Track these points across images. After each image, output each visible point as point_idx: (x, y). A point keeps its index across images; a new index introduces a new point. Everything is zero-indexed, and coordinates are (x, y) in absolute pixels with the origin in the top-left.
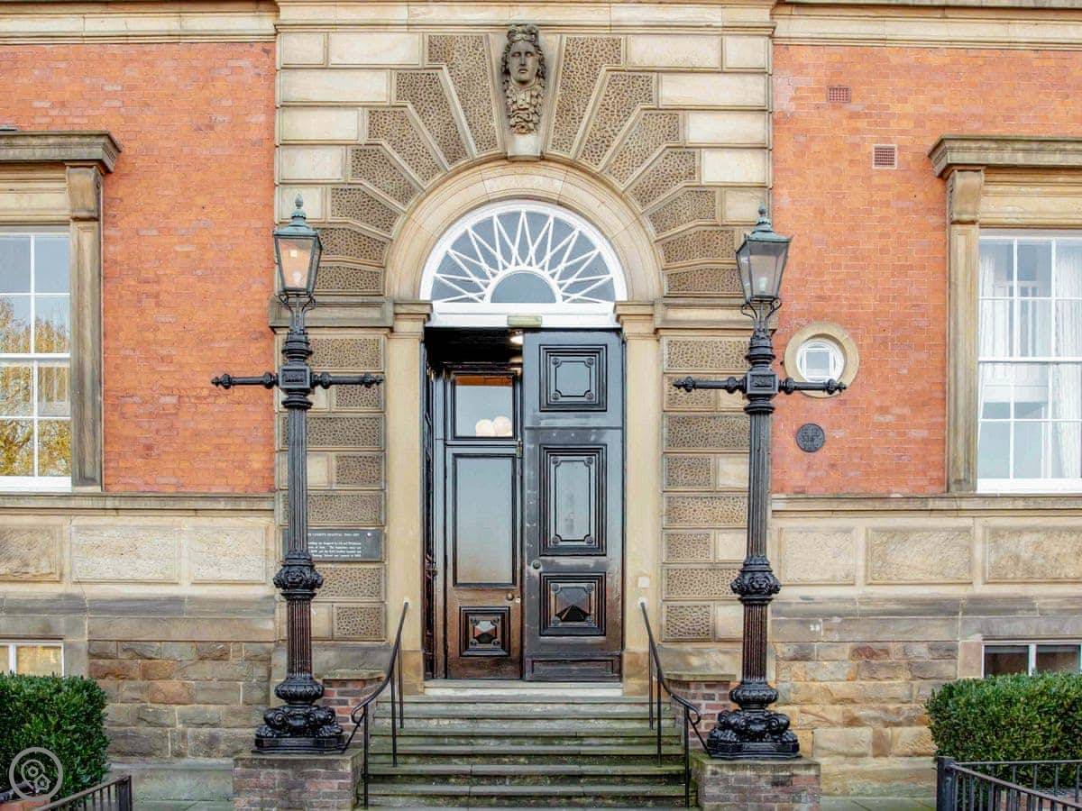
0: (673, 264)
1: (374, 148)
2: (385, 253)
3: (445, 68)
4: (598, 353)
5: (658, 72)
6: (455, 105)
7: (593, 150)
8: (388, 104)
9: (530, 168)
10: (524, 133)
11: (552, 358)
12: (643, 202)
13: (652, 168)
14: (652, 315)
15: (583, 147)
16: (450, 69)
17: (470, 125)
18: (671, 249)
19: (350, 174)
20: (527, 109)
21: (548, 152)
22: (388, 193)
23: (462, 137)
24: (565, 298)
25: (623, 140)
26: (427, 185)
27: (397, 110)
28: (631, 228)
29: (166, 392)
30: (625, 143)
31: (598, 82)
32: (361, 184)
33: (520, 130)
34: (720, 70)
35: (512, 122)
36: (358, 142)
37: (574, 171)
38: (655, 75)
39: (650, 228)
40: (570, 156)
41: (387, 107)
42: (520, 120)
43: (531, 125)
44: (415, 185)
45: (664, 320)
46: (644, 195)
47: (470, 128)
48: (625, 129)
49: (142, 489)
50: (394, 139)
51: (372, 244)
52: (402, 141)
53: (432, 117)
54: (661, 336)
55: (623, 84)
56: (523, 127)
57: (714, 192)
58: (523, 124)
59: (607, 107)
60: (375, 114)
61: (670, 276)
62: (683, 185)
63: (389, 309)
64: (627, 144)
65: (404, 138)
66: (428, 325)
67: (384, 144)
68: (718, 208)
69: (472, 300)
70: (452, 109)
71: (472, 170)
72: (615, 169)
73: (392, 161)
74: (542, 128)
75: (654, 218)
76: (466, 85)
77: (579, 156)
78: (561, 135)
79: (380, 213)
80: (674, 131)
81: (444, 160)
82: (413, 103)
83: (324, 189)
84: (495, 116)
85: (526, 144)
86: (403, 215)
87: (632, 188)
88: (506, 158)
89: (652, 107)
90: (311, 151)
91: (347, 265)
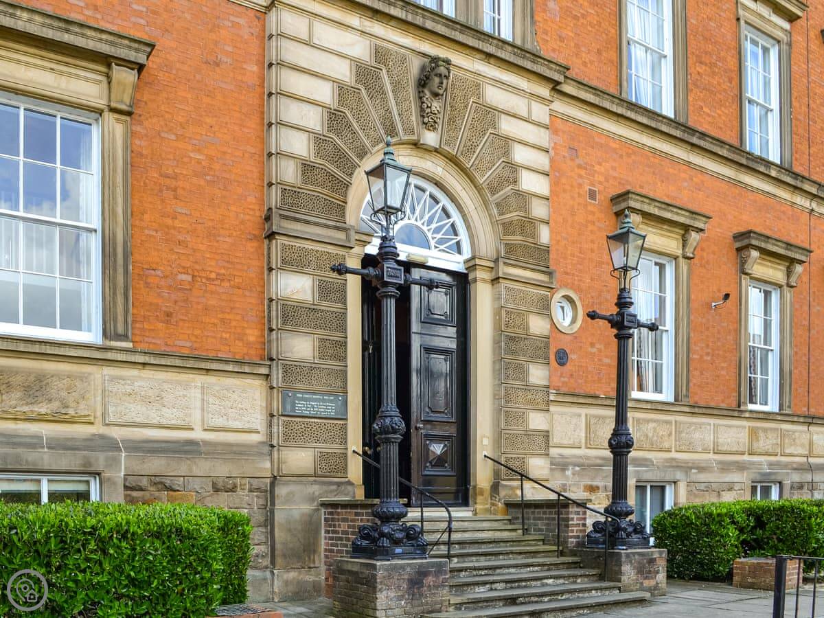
0: (507, 238)
1: (341, 114)
2: (348, 193)
3: (384, 70)
4: (452, 287)
5: (499, 111)
6: (391, 99)
7: (467, 152)
8: (350, 84)
10: (431, 131)
13: (496, 172)
14: (493, 268)
15: (461, 149)
16: (388, 72)
17: (399, 115)
18: (506, 227)
19: (326, 128)
20: (436, 114)
21: (442, 147)
22: (350, 149)
23: (394, 122)
24: (435, 248)
25: (481, 149)
26: (373, 151)
27: (356, 91)
28: (478, 209)
29: (183, 271)
31: (469, 108)
32: (333, 138)
33: (430, 128)
34: (528, 120)
35: (425, 120)
36: (331, 107)
38: (497, 113)
39: (495, 211)
40: (454, 152)
42: (430, 120)
43: (437, 126)
44: (367, 148)
45: (503, 273)
46: (493, 189)
48: (482, 143)
49: (163, 349)
50: (354, 111)
51: (340, 184)
53: (377, 103)
54: (500, 282)
55: (482, 114)
56: (431, 126)
57: (526, 196)
58: (432, 123)
59: (473, 125)
60: (342, 89)
61: (505, 245)
62: (512, 188)
63: (353, 234)
64: (484, 153)
65: (360, 113)
67: (347, 113)
68: (527, 207)
70: (389, 101)
72: (477, 168)
73: (352, 127)
75: (497, 205)
76: (397, 85)
77: (459, 154)
78: (450, 137)
79: (345, 162)
80: (507, 153)
81: (384, 136)
82: (365, 89)
83: (309, 136)
84: (414, 113)
85: (431, 138)
86: (358, 168)
87: (486, 183)
88: (416, 145)
89: (496, 133)
90: (300, 104)
91: (325, 197)
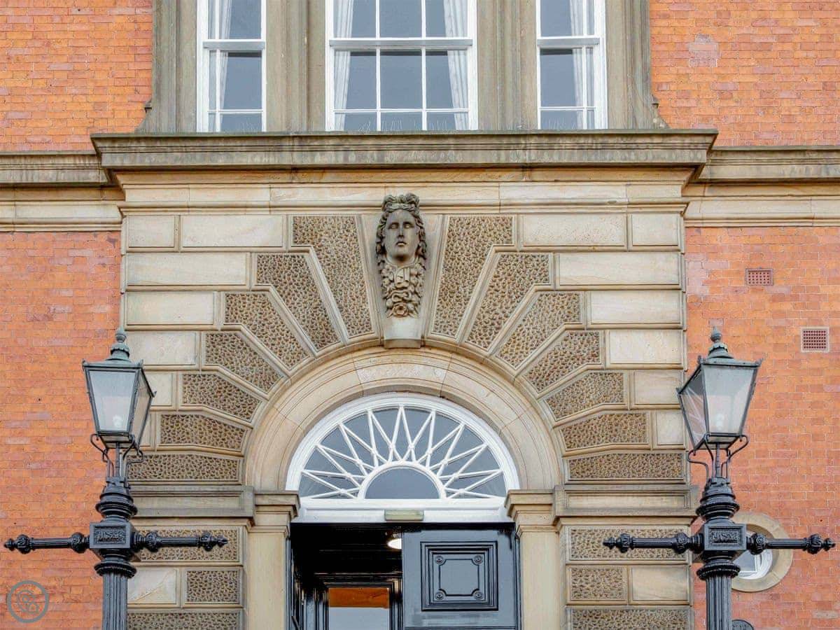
0: (576, 450)
1: (232, 332)
2: (245, 441)
3: (312, 250)
4: (488, 550)
5: (555, 252)
6: (323, 289)
7: (482, 332)
8: (247, 287)
9: (409, 356)
10: (403, 316)
11: (435, 556)
12: (540, 385)
13: (549, 350)
14: (551, 505)
15: (469, 330)
16: (318, 251)
17: (340, 308)
18: (572, 434)
19: (203, 359)
20: (406, 288)
21: (430, 335)
22: (247, 379)
23: (332, 321)
24: (449, 494)
25: (516, 321)
26: (291, 371)
27: (258, 294)
28: (525, 416)
30: (518, 324)
31: (487, 262)
32: (217, 371)
33: (399, 312)
34: (625, 248)
35: (389, 303)
36: (214, 327)
37: (459, 358)
38: (551, 255)
39: (548, 412)
40: (456, 339)
41: (247, 291)
42: (397, 300)
43: (410, 306)
44: (277, 370)
45: (567, 508)
46: (541, 378)
47: (341, 311)
48: (518, 310)
50: (254, 323)
51: (230, 431)
52: (264, 325)
53: (297, 301)
54: (562, 526)
55: (515, 265)
56: (401, 308)
57: (622, 374)
58: (401, 304)
59: (496, 287)
60: (233, 299)
61: (572, 462)
62: (585, 368)
63: (249, 500)
64: (521, 325)
65: (266, 322)
66: (295, 521)
67: (242, 328)
68: (625, 391)
69: (344, 497)
70: (320, 292)
71: (343, 358)
72: (507, 352)
73: (252, 346)
74: (422, 310)
75: (552, 402)
76: (334, 268)
77: (466, 339)
78: (445, 317)
79: (239, 399)
80: (573, 313)
81: (312, 346)
82: (276, 287)
83: (175, 377)
84: (369, 299)
85: (404, 328)
86: (264, 402)
87: (526, 372)
88: (382, 345)
89: (549, 287)
90: (160, 336)
91: (200, 454)
